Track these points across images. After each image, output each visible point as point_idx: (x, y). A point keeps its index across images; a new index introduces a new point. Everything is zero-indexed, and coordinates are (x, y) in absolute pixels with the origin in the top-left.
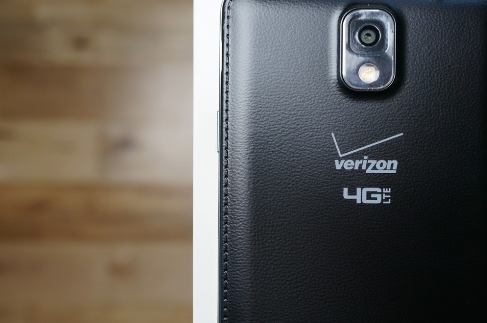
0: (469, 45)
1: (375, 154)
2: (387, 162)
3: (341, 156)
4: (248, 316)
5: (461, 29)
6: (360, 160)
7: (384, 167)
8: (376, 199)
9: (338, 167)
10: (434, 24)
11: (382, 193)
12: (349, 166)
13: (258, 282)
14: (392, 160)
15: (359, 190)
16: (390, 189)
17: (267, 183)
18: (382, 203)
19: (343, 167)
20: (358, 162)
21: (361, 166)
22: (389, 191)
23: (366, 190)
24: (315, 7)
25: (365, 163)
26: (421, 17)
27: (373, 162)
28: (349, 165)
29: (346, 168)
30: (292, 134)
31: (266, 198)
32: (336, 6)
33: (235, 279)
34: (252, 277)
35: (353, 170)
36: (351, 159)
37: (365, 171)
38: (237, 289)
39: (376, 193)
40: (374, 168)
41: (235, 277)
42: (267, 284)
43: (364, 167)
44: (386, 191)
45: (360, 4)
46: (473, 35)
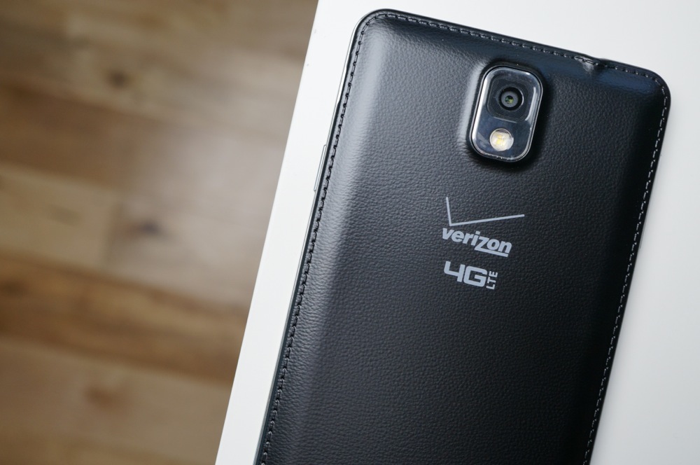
0: (618, 133)
1: (489, 231)
2: (500, 242)
3: (451, 224)
4: (308, 381)
5: (612, 114)
6: (471, 234)
7: (495, 248)
8: (479, 281)
9: (446, 236)
10: (584, 102)
11: (487, 276)
12: (457, 238)
13: (328, 346)
14: (506, 241)
15: (462, 267)
16: (497, 274)
17: (362, 238)
18: (485, 287)
19: (450, 238)
20: (468, 236)
21: (470, 240)
22: (496, 276)
23: (470, 269)
24: (458, 53)
25: (476, 237)
26: (572, 91)
27: (485, 240)
28: (458, 236)
29: (454, 239)
30: (401, 189)
31: (358, 253)
32: (482, 58)
33: (302, 337)
34: (323, 339)
35: (461, 243)
36: (461, 230)
37: (475, 247)
38: (303, 349)
39: (480, 274)
40: (485, 246)
41: (303, 335)
42: (338, 350)
43: (473, 243)
44: (492, 274)
45: (509, 61)
46: (624, 124)
